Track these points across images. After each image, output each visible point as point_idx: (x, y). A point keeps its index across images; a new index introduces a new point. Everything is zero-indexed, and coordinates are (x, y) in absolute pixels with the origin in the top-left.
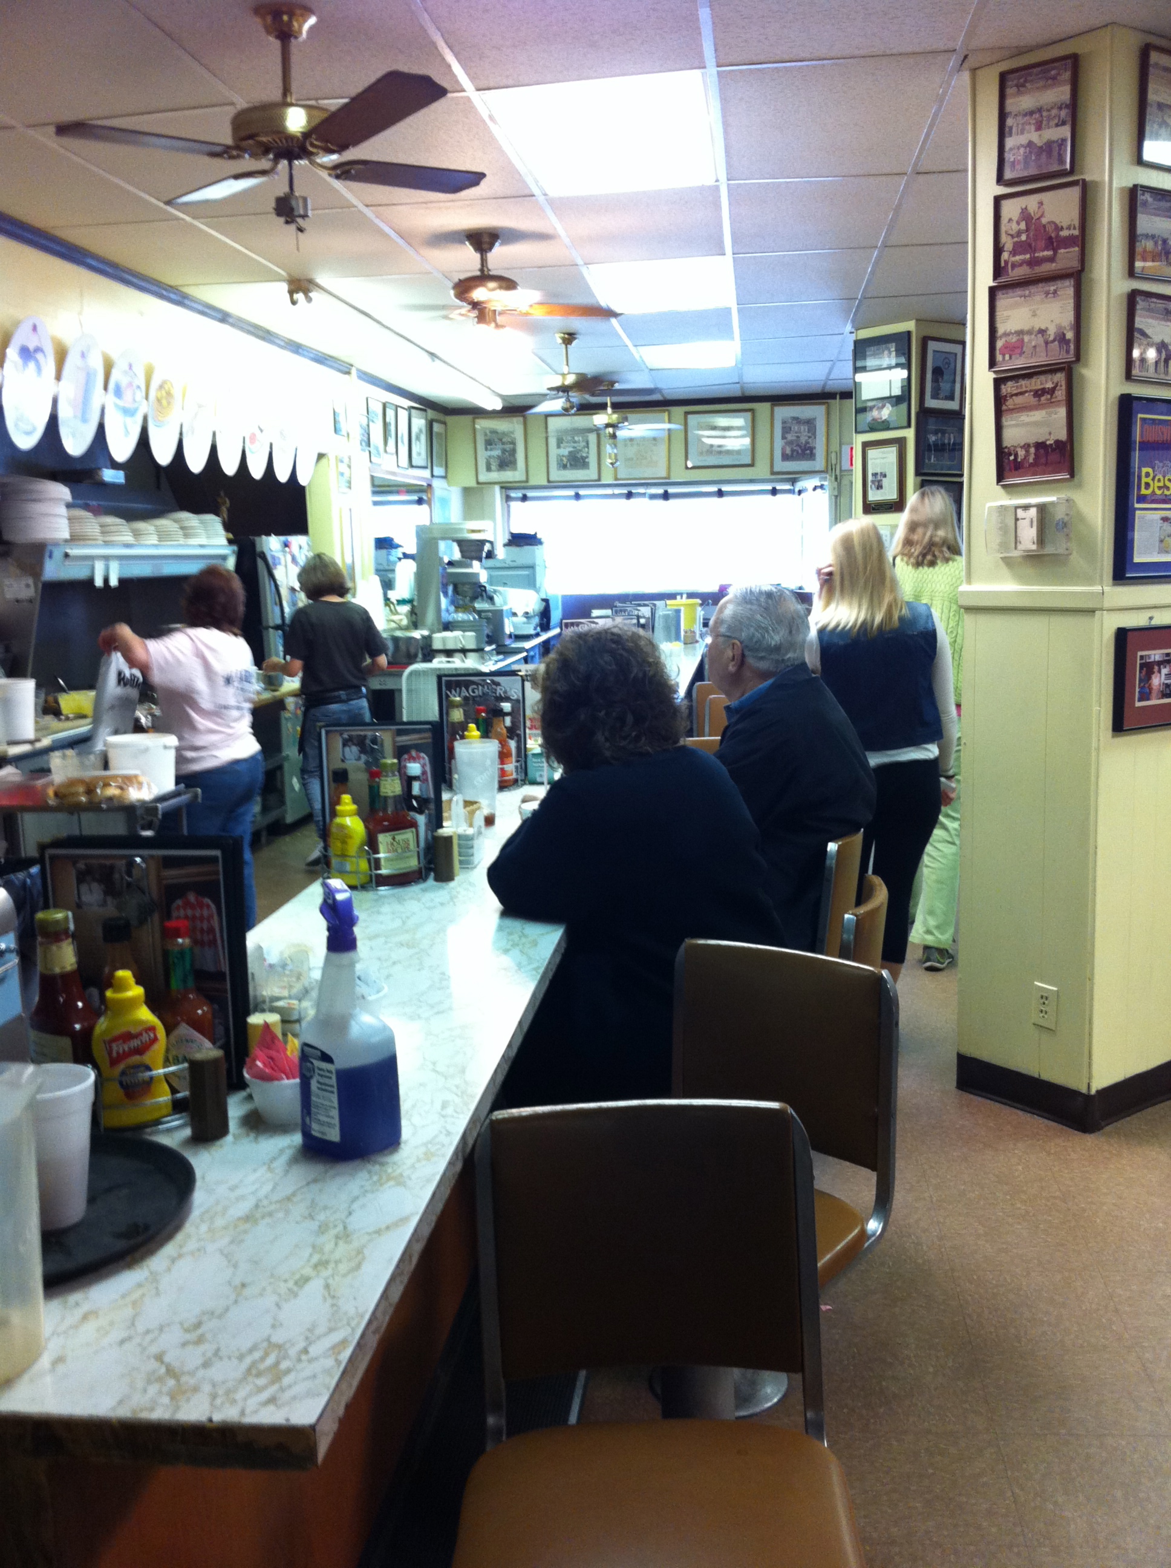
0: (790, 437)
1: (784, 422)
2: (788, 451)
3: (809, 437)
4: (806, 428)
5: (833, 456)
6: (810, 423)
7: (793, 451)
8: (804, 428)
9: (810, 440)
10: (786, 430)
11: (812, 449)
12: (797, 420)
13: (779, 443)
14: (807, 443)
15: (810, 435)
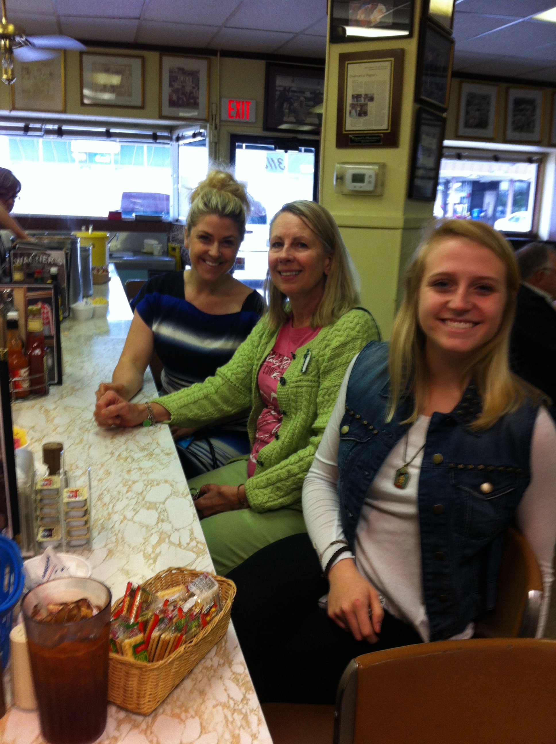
0: (176, 85)
1: (171, 71)
2: (175, 97)
3: (193, 88)
4: (191, 79)
5: (214, 107)
6: (194, 75)
7: (178, 98)
8: (189, 80)
9: (194, 91)
10: (173, 79)
11: (196, 99)
12: (182, 71)
13: (166, 91)
14: (191, 93)
15: (194, 85)
